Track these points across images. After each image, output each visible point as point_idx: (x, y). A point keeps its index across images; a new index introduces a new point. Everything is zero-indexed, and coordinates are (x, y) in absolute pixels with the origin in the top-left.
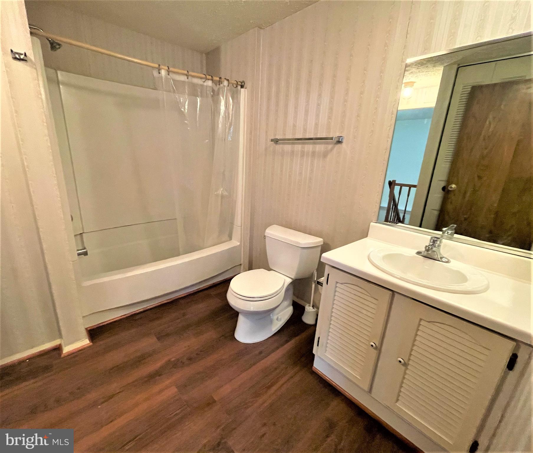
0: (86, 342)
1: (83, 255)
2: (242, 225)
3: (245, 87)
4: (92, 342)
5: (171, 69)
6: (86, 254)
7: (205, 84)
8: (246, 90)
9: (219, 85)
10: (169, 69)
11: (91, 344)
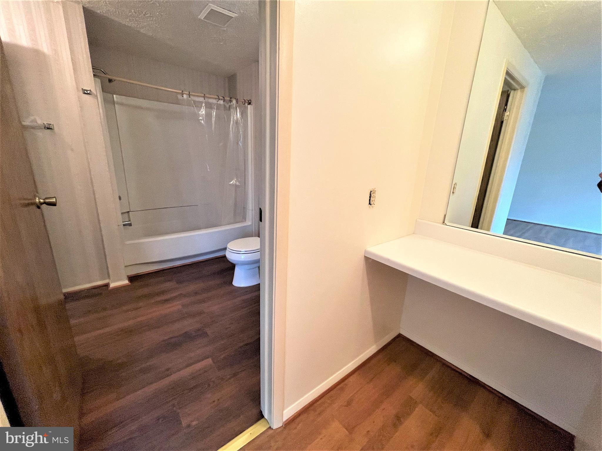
0: (126, 282)
1: (128, 226)
2: (252, 209)
3: (251, 104)
4: (131, 282)
5: (191, 93)
6: (130, 225)
7: (219, 102)
8: (252, 106)
9: (230, 103)
10: (189, 93)
11: (130, 284)
